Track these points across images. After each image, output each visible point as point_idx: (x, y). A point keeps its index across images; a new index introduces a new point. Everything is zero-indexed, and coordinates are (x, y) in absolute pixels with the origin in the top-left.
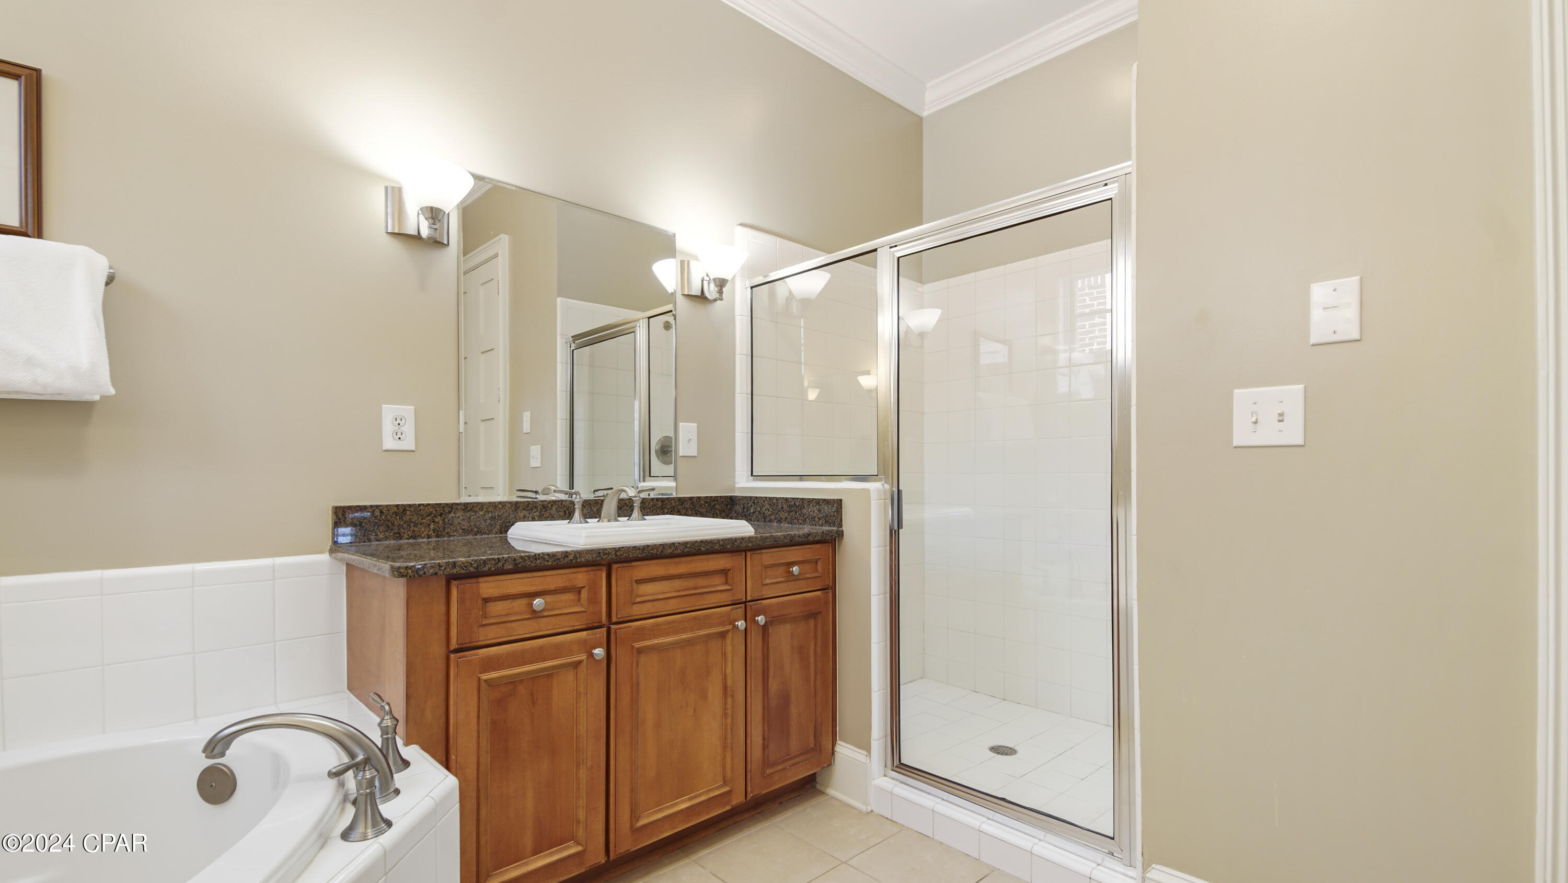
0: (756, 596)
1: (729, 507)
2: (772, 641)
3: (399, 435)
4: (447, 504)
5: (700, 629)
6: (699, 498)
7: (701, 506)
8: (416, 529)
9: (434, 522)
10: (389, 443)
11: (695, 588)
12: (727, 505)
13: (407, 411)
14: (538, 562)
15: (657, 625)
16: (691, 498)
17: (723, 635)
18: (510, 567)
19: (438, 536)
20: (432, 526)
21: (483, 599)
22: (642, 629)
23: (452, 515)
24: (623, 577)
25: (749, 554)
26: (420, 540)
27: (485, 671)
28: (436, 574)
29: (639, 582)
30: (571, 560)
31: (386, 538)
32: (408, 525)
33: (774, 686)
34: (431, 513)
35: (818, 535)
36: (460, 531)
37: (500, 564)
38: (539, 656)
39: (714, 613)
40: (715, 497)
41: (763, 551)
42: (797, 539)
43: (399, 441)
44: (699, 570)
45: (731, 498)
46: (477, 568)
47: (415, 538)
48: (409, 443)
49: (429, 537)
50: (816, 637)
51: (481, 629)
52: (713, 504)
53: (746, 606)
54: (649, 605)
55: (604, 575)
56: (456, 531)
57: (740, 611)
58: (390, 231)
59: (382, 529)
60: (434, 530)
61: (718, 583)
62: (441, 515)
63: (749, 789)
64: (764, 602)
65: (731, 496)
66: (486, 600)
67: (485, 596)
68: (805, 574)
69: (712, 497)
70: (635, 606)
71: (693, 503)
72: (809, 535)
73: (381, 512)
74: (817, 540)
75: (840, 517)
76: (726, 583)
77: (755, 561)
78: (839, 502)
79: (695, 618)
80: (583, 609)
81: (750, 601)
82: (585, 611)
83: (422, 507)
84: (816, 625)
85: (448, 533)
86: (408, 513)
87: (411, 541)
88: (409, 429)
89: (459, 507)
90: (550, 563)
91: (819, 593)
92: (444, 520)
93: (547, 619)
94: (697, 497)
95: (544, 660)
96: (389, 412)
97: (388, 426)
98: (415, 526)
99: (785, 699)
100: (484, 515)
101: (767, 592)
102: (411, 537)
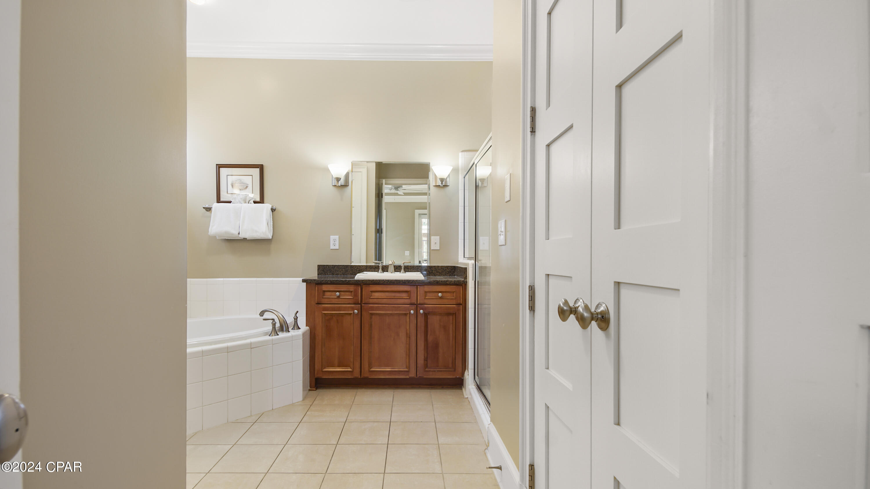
0: (422, 302)
1: (453, 270)
2: (429, 321)
3: (335, 245)
4: (346, 265)
5: (396, 311)
6: (438, 266)
7: (439, 269)
8: (337, 272)
9: (342, 270)
10: (332, 247)
11: (394, 297)
12: (452, 270)
13: (337, 237)
14: (338, 282)
15: (378, 307)
16: (434, 266)
17: (406, 314)
18: (330, 282)
19: (343, 275)
20: (342, 272)
21: (323, 291)
22: (373, 307)
23: (347, 269)
24: (366, 290)
25: (418, 286)
26: (339, 276)
27: (323, 311)
28: (310, 282)
29: (372, 292)
30: (347, 282)
31: (330, 275)
32: (335, 271)
33: (430, 338)
34: (342, 268)
35: (452, 282)
36: (350, 274)
37: (327, 281)
38: (339, 309)
39: (402, 307)
40: (446, 266)
41: (425, 286)
42: (441, 282)
43: (334, 246)
44: (395, 290)
45: (454, 267)
46: (321, 282)
47: (337, 275)
48: (337, 247)
49: (341, 275)
50: (453, 323)
51: (323, 299)
52: (445, 269)
53: (417, 306)
54: (375, 300)
55: (360, 288)
56: (348, 274)
57: (414, 307)
58: (333, 185)
59: (329, 272)
60: (342, 273)
61: (404, 296)
62: (344, 269)
63: (418, 373)
64: (425, 305)
65: (454, 266)
66: (324, 291)
67: (324, 290)
68: (447, 297)
69: (444, 266)
70: (370, 299)
71: (435, 268)
72: (447, 281)
73: (329, 267)
74: (451, 284)
75: (466, 275)
76: (408, 296)
77: (421, 290)
78: (465, 269)
79: (394, 307)
80: (352, 297)
81: (419, 304)
82: (353, 299)
83: (339, 266)
84: (453, 319)
85: (346, 274)
86: (335, 267)
87: (336, 276)
88: (337, 243)
89: (349, 266)
90: (341, 282)
91: (455, 305)
92: (345, 270)
93: (341, 299)
94: (437, 266)
95: (340, 311)
96: (332, 237)
97: (332, 242)
98: (337, 271)
99: (436, 346)
100: (357, 269)
101: (426, 301)
102: (336, 275)
